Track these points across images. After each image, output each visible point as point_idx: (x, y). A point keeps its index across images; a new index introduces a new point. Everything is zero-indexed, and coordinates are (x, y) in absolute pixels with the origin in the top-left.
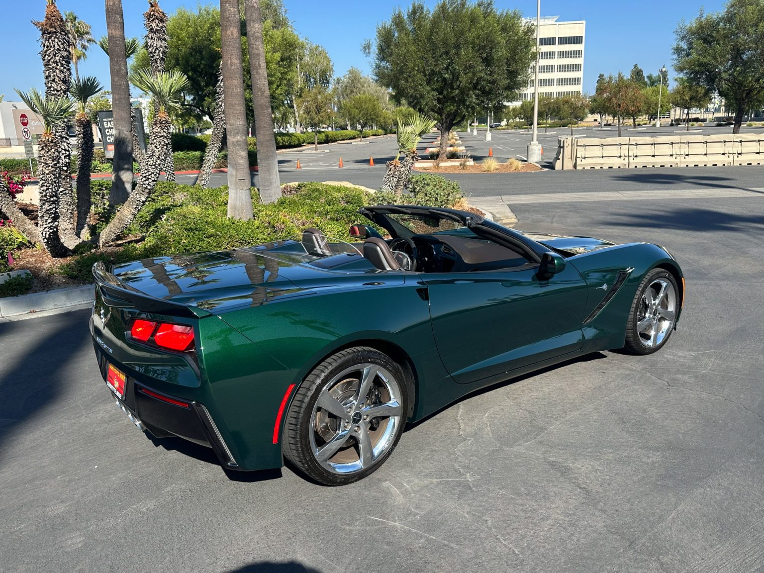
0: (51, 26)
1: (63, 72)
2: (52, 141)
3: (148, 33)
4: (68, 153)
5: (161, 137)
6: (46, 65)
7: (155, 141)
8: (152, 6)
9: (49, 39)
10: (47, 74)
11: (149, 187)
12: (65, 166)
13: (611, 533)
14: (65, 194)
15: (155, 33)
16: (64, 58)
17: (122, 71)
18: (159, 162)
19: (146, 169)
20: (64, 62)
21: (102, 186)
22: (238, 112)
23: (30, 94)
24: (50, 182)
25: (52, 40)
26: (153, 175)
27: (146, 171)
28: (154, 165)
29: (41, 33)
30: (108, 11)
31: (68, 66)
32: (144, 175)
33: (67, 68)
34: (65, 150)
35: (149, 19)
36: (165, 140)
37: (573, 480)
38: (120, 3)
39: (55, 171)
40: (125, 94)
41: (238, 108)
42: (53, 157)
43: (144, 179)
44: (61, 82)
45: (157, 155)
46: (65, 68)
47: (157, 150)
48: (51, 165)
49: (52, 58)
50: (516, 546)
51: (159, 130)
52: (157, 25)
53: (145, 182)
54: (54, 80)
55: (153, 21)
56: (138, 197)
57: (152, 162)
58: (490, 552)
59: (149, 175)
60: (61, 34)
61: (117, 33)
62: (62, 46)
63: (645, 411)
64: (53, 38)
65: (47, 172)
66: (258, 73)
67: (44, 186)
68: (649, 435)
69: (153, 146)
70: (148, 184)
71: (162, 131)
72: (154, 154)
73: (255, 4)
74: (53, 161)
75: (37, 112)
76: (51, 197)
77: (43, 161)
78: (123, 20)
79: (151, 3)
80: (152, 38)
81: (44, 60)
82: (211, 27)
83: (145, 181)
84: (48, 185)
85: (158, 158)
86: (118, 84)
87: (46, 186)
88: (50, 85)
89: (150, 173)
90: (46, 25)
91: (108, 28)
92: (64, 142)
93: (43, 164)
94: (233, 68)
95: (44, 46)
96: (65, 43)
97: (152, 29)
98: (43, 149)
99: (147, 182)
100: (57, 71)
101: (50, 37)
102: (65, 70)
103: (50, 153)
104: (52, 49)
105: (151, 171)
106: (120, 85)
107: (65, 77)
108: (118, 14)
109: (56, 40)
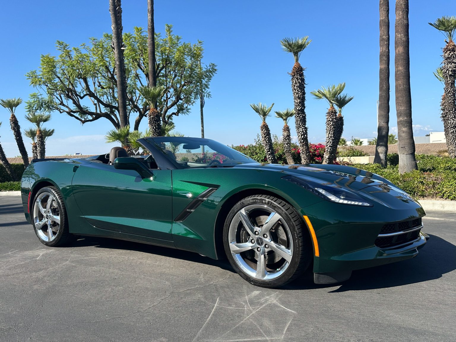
12: (302, 140)
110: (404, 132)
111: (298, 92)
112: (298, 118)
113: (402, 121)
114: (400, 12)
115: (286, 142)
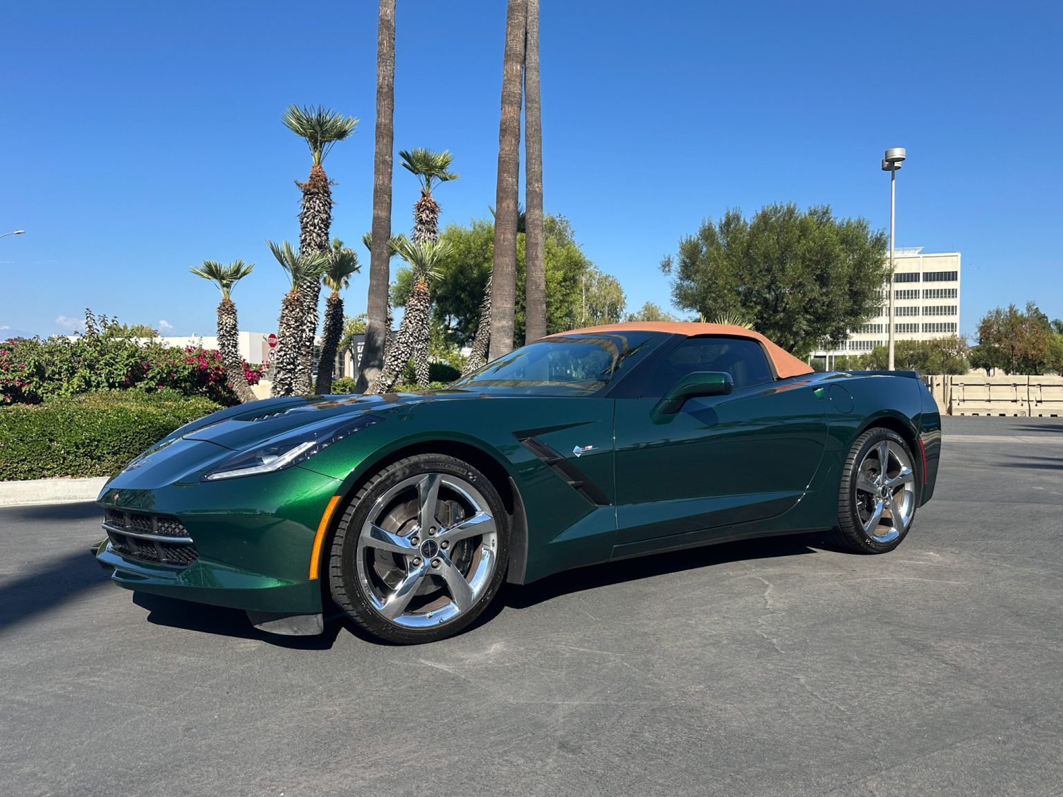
0: (314, 187)
1: (320, 236)
2: (298, 300)
3: (416, 224)
4: (313, 326)
5: (417, 310)
6: (304, 228)
7: (410, 315)
8: (424, 195)
9: (310, 200)
10: (303, 238)
11: (397, 369)
12: (308, 341)
13: (996, 706)
14: (303, 373)
15: (424, 224)
16: (322, 220)
17: (383, 255)
18: (412, 339)
19: (397, 348)
20: (322, 226)
21: (346, 387)
22: (507, 293)
23: (282, 247)
24: (289, 346)
25: (313, 202)
26: (403, 355)
27: (396, 350)
28: (406, 343)
29: (303, 194)
30: (376, 191)
31: (326, 230)
32: (394, 354)
33: (325, 232)
34: (311, 323)
35: (419, 209)
36: (422, 315)
37: (935, 657)
38: (390, 182)
39: (297, 334)
40: (384, 280)
41: (507, 288)
43: (393, 359)
44: (316, 247)
45: (410, 331)
46: (323, 232)
47: (411, 326)
48: (293, 326)
49: (311, 220)
50: (842, 704)
51: (416, 302)
52: (428, 216)
53: (393, 363)
54: (309, 244)
55: (423, 211)
56: (384, 380)
57: (404, 339)
58: (801, 705)
59: (399, 354)
60: (323, 195)
61: (383, 214)
62: (322, 208)
63: (1052, 608)
64: (314, 199)
65: (288, 334)
66: (534, 265)
67: (282, 350)
68: (1059, 628)
69: (407, 321)
70: (397, 365)
71: (419, 304)
72: (408, 330)
73: (537, 189)
75: (285, 267)
77: (285, 321)
78: (391, 201)
79: (423, 193)
80: (420, 229)
81: (302, 222)
82: (486, 243)
83: (394, 361)
84: (287, 350)
85: (411, 335)
86: (378, 268)
87: (285, 351)
88: (304, 250)
89: (400, 352)
90: (309, 185)
91: (374, 208)
92: (311, 314)
93: (284, 325)
94: (506, 243)
95: (304, 207)
96: (326, 205)
97: (422, 220)
98: (287, 308)
99: (396, 363)
100: (314, 235)
101: (312, 198)
102: (323, 234)
104: (312, 211)
105: (402, 349)
106: (380, 270)
107: (321, 242)
108: (387, 194)
109: (318, 202)
110: (506, 346)
111: (320, 232)
112: (309, 289)
113: (505, 327)
114: (513, 139)
115: (231, 341)
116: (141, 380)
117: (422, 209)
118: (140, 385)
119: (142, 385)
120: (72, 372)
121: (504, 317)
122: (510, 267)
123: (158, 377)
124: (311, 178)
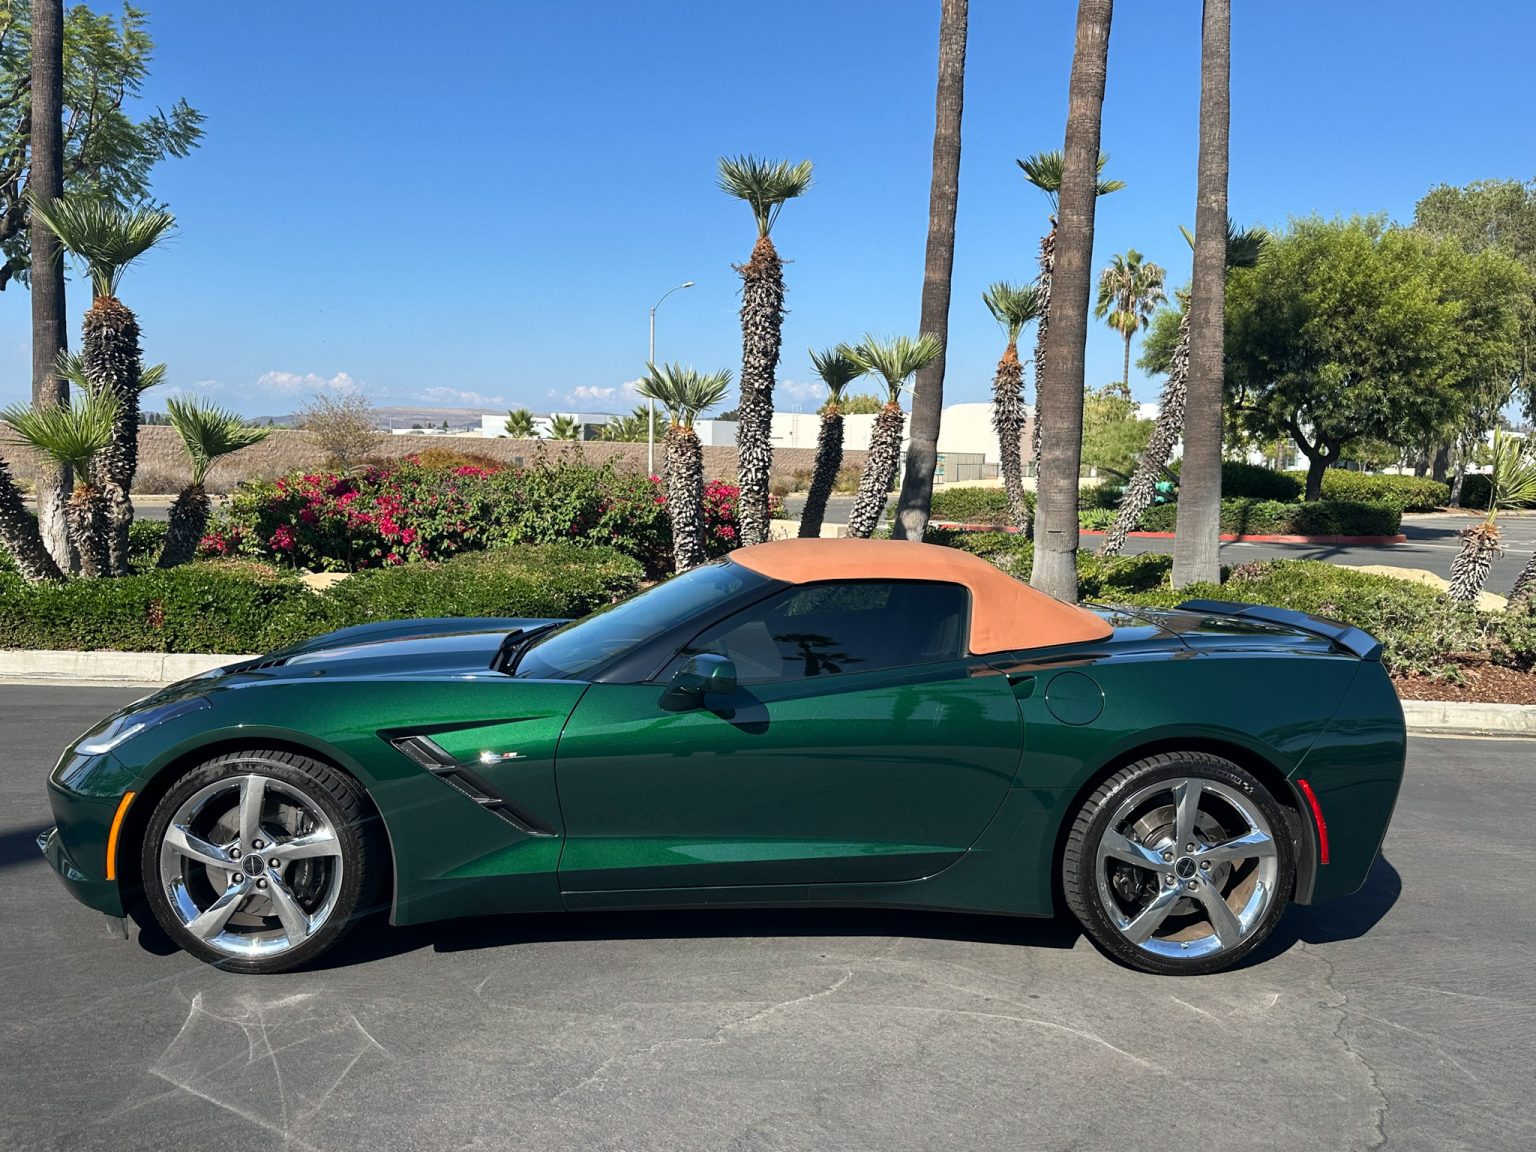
0: (756, 270)
3: (1041, 273)
4: (762, 464)
6: (744, 329)
7: (875, 450)
9: (751, 290)
11: (862, 528)
12: (756, 485)
14: (752, 528)
16: (767, 317)
18: (878, 486)
29: (742, 281)
30: (929, 242)
42: (688, 464)
44: (760, 354)
45: (876, 474)
46: (768, 332)
47: (877, 466)
49: (752, 317)
51: (881, 432)
53: (856, 520)
54: (751, 351)
55: (1051, 251)
57: (868, 486)
60: (767, 280)
61: (940, 276)
62: (765, 300)
64: (756, 287)
66: (1201, 336)
69: (872, 459)
70: (861, 523)
71: (887, 434)
72: (872, 473)
73: (1214, 204)
74: (688, 469)
76: (686, 525)
78: (953, 252)
81: (742, 321)
83: (857, 517)
89: (864, 504)
90: (750, 268)
91: (926, 269)
92: (758, 447)
95: (744, 300)
99: (859, 519)
100: (756, 338)
101: (754, 285)
103: (684, 458)
104: (753, 304)
107: (765, 347)
108: (943, 245)
109: (760, 290)
110: (1061, 491)
111: (763, 333)
112: (753, 414)
113: (1058, 460)
114: (1082, 151)
116: (594, 525)
117: (1050, 249)
118: (593, 533)
119: (595, 533)
120: (513, 517)
121: (1057, 444)
122: (1070, 363)
123: (611, 524)
124: (752, 257)
